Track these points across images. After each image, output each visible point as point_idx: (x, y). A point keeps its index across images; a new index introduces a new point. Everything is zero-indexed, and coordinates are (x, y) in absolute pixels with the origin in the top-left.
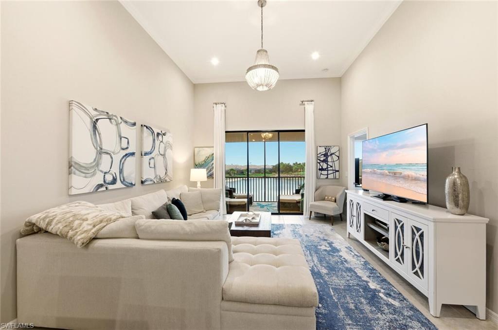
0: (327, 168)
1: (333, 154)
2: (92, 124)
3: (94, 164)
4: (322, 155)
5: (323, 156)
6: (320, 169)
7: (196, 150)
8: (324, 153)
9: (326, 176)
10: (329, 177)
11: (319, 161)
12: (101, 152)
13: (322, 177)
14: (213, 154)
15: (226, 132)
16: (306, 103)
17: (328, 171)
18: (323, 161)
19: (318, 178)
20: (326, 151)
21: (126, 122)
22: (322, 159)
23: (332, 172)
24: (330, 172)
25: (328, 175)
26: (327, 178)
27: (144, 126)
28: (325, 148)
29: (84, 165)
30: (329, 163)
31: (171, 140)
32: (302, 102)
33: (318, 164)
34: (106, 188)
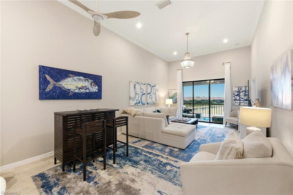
0: (240, 99)
1: (244, 91)
5: (237, 92)
6: (234, 100)
7: (170, 91)
8: (238, 91)
9: (239, 104)
11: (234, 95)
13: (236, 104)
14: (177, 93)
15: (183, 82)
16: (225, 64)
17: (240, 101)
18: (236, 95)
19: (233, 105)
20: (239, 89)
21: (142, 84)
22: (236, 94)
23: (243, 101)
24: (241, 102)
25: (240, 103)
26: (240, 105)
27: (148, 84)
28: (238, 88)
30: (241, 96)
31: (158, 88)
32: (223, 63)
33: (234, 97)
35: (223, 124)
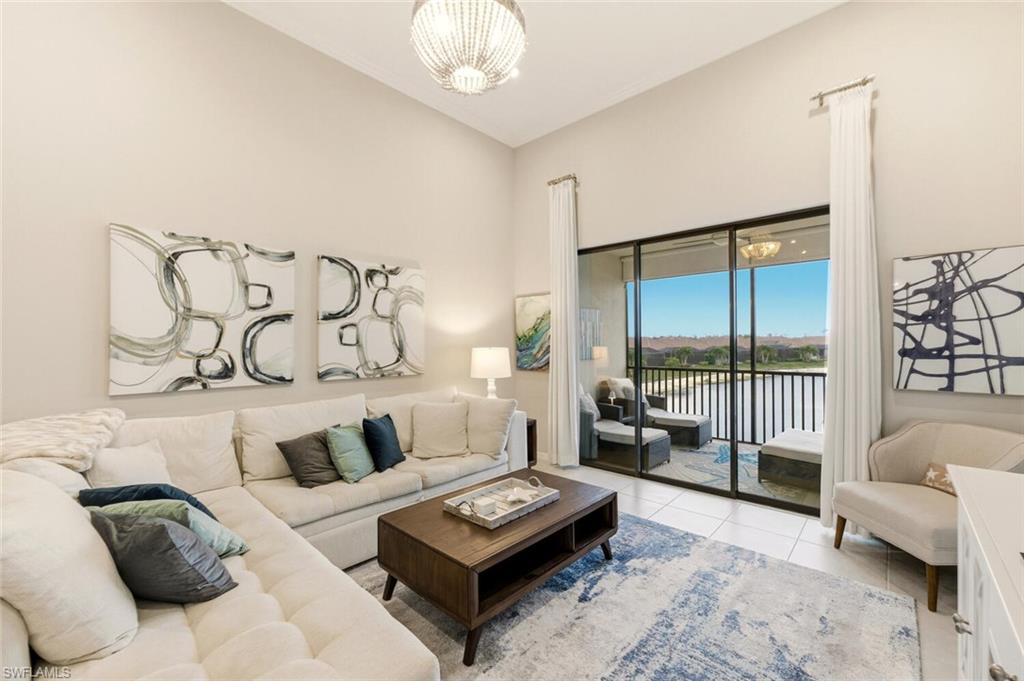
0: (950, 345)
1: (985, 283)
2: (163, 264)
3: (171, 337)
4: (917, 292)
5: (925, 296)
6: (904, 353)
7: (519, 301)
8: (931, 283)
9: (944, 382)
10: (957, 389)
11: (901, 320)
12: (187, 314)
13: (916, 382)
14: (550, 313)
15: (581, 252)
16: (833, 98)
17: (952, 358)
18: (923, 319)
19: (892, 388)
20: (941, 273)
22: (918, 310)
23: (980, 363)
24: (961, 365)
25: (951, 375)
26: (950, 388)
27: (323, 257)
28: (939, 264)
29: (141, 342)
30: (957, 326)
31: (418, 284)
33: (899, 333)
34: (204, 386)
35: (815, 512)
